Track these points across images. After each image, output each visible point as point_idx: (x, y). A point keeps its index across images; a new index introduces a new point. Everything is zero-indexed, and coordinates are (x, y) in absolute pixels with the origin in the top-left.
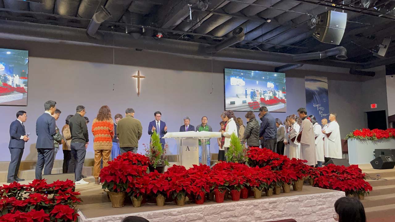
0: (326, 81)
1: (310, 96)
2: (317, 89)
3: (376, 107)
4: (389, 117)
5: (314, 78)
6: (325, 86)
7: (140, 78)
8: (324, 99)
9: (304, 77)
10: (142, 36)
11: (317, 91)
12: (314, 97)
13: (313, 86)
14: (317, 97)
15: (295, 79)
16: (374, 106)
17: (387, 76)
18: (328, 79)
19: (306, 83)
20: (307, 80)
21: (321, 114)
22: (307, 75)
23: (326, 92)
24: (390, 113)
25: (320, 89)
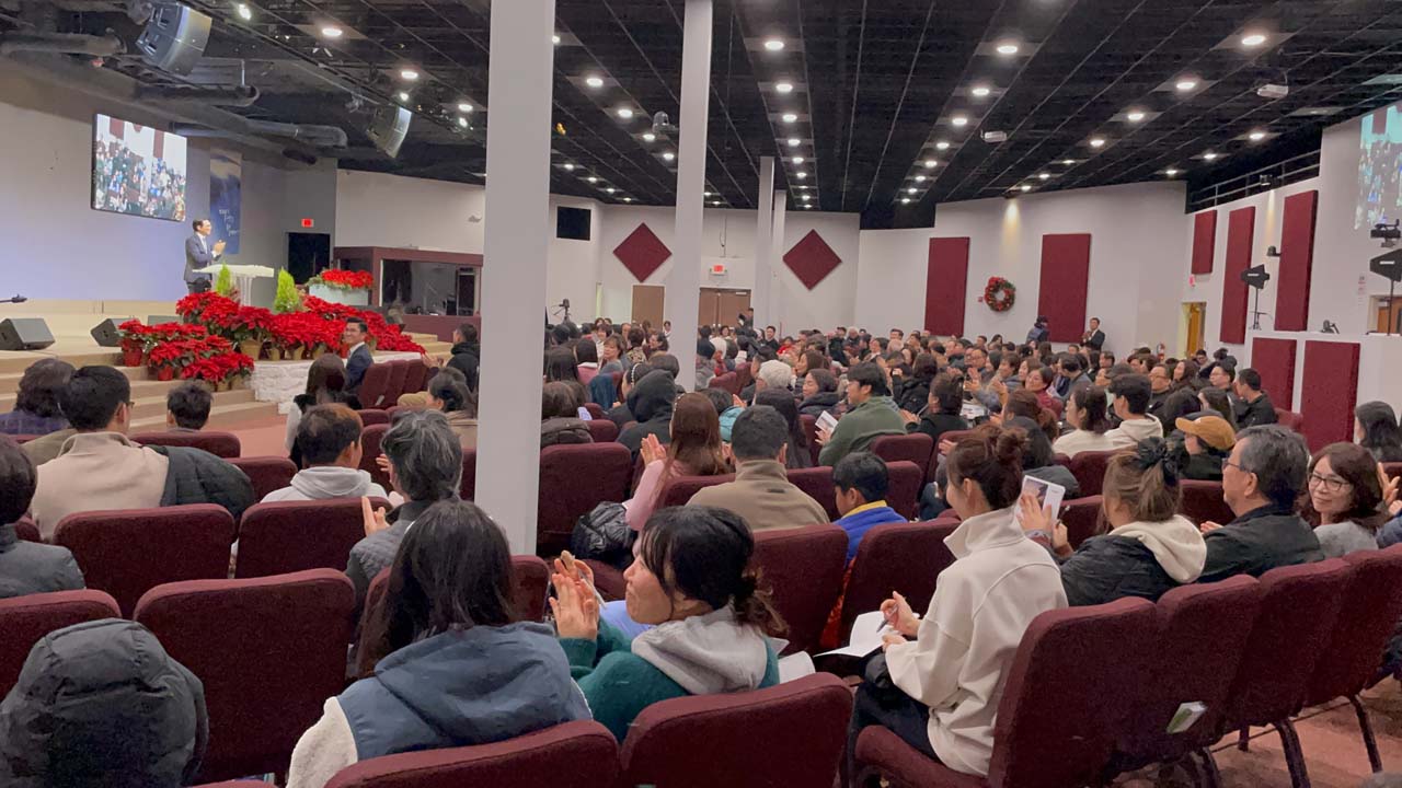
0: (239, 161)
1: (216, 191)
2: (226, 178)
3: (312, 225)
4: (335, 249)
5: (224, 153)
6: (238, 175)
8: (234, 200)
9: (210, 151)
11: (225, 182)
12: (222, 194)
13: (222, 170)
14: (225, 194)
16: (308, 223)
17: (339, 171)
18: (243, 159)
19: (213, 162)
20: (214, 157)
22: (216, 148)
23: (238, 185)
24: (340, 240)
25: (230, 176)
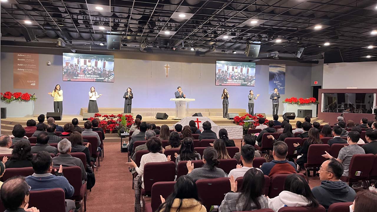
0: (285, 67)
1: (272, 76)
2: (278, 72)
3: (317, 83)
4: (321, 90)
5: (276, 65)
6: (283, 70)
7: (168, 68)
8: (282, 78)
9: (269, 65)
10: (166, 49)
11: (277, 73)
12: (275, 77)
13: (274, 70)
14: (277, 77)
15: (263, 67)
18: (286, 65)
19: (270, 68)
20: (271, 66)
21: (279, 87)
22: (271, 64)
23: (284, 74)
24: (324, 87)
25: (279, 71)
